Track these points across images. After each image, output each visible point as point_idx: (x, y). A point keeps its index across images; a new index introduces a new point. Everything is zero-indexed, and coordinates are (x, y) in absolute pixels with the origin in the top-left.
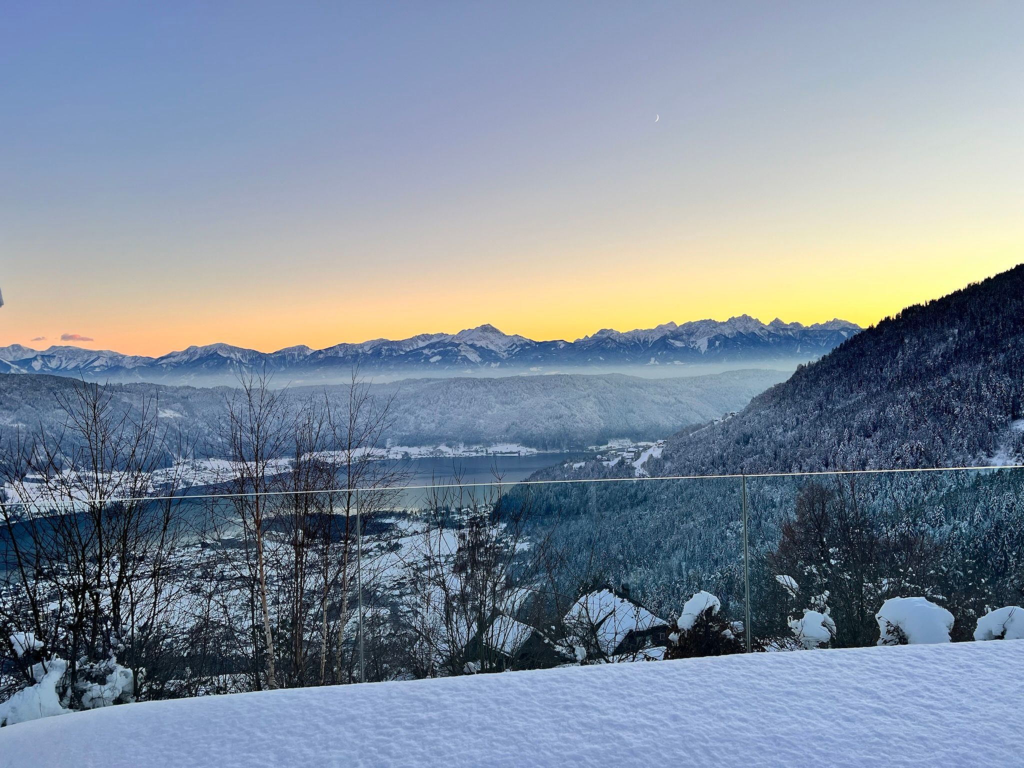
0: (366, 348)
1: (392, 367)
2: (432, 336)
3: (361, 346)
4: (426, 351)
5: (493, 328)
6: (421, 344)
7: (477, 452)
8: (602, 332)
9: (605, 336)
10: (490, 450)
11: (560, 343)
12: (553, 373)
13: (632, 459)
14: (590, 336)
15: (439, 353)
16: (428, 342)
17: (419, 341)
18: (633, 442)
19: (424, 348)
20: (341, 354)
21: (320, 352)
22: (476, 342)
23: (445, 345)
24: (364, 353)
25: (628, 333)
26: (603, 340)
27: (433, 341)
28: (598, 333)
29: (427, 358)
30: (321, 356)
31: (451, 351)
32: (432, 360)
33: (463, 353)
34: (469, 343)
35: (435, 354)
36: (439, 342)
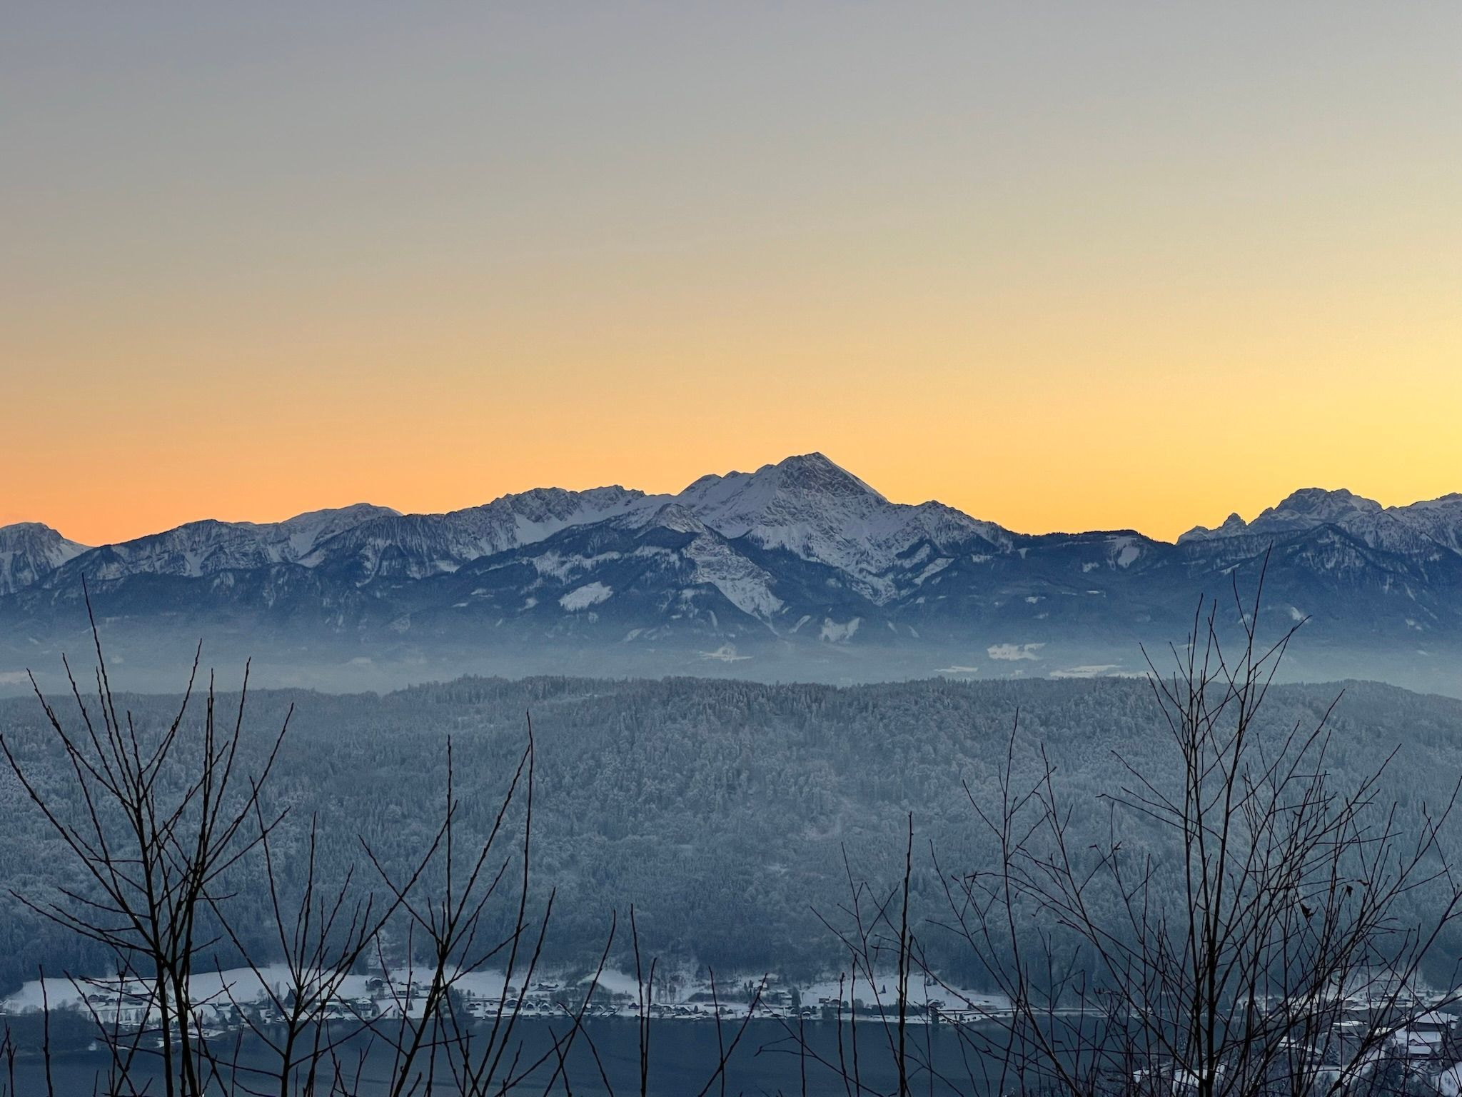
0: (301, 544)
1: (402, 626)
2: (571, 501)
3: (281, 533)
4: (547, 564)
5: (834, 470)
6: (529, 532)
7: (754, 1000)
8: (1303, 500)
9: (1312, 520)
10: (812, 996)
11: (1120, 542)
12: (1088, 671)
13: (1433, 1057)
14: (1249, 517)
15: (603, 574)
16: (556, 526)
17: (520, 519)
18: (1438, 986)
19: (537, 549)
20: (192, 567)
21: (107, 553)
22: (760, 531)
23: (630, 539)
24: (289, 565)
25: (1418, 509)
26: (1308, 539)
27: (576, 519)
28: (1284, 505)
29: (552, 591)
30: (111, 571)
31: (652, 564)
32: (572, 601)
33: (703, 576)
34: (732, 532)
35: (583, 578)
36: (601, 527)
